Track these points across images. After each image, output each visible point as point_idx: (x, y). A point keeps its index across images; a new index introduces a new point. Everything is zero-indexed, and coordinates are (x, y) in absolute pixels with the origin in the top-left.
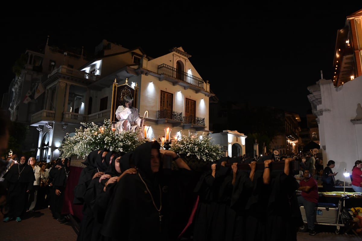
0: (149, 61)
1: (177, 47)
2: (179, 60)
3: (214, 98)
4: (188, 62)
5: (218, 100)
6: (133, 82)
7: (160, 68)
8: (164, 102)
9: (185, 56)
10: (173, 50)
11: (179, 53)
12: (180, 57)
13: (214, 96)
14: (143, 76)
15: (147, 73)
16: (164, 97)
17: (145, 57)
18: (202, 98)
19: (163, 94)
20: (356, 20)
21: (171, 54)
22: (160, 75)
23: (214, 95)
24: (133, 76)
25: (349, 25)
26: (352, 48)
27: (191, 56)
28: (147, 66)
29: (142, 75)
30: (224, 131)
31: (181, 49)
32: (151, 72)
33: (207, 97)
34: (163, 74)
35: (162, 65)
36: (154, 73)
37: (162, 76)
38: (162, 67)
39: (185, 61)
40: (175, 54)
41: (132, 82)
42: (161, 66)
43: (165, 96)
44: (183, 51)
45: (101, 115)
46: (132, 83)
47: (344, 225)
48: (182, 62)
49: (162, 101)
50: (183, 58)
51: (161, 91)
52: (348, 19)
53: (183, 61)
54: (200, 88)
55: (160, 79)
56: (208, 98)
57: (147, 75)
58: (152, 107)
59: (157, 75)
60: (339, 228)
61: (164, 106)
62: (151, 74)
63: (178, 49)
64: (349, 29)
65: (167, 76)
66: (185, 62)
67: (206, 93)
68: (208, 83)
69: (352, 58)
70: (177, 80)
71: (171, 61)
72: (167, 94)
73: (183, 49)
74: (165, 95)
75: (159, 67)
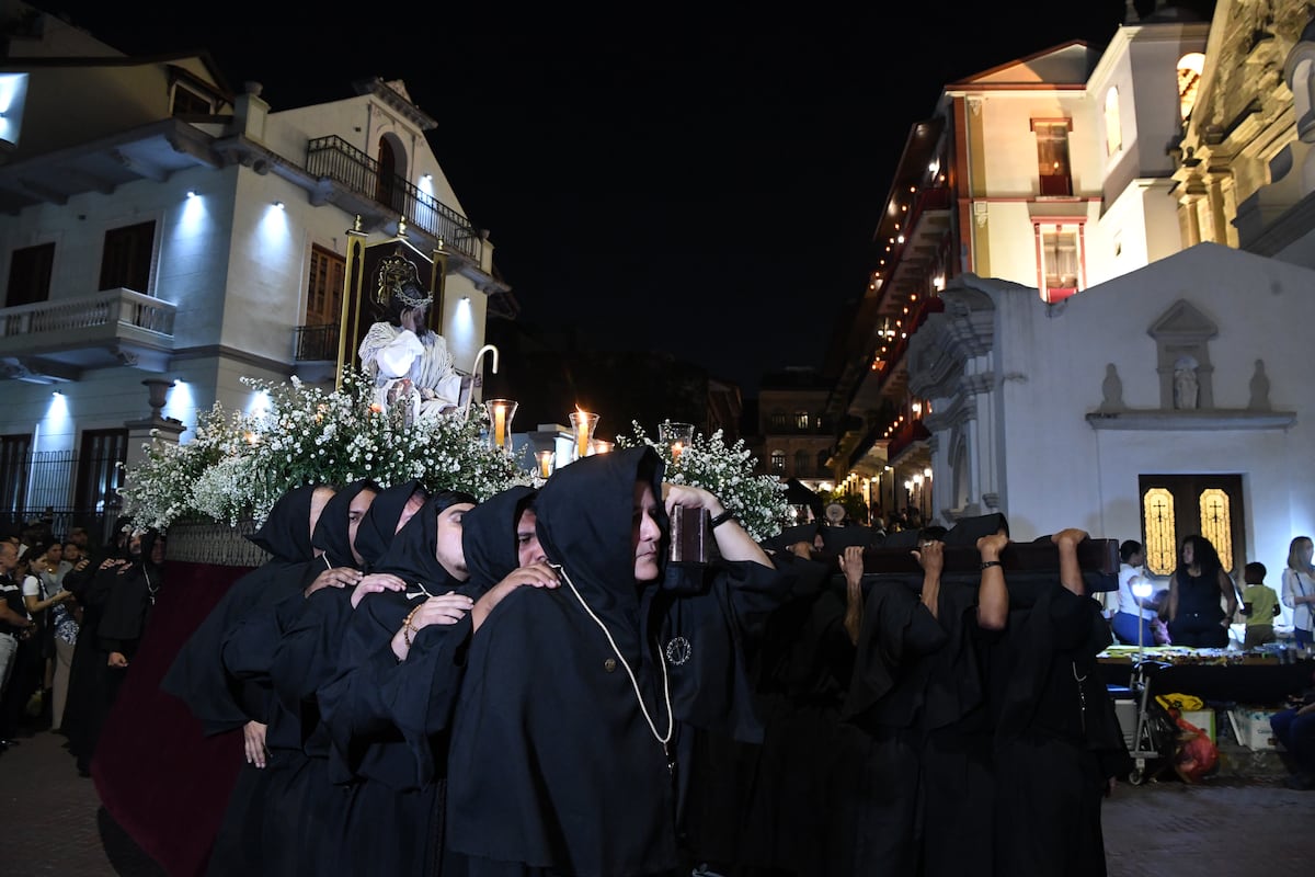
0: (269, 112)
1: (387, 80)
2: (389, 133)
3: (503, 300)
4: (422, 144)
5: (518, 308)
6: (196, 194)
7: (318, 150)
8: (322, 292)
9: (414, 120)
10: (369, 87)
11: (390, 103)
12: (394, 121)
13: (504, 294)
14: (245, 174)
15: (263, 162)
16: (323, 273)
17: (259, 93)
18: (463, 295)
19: (319, 261)
20: (968, 102)
21: (361, 102)
22: (318, 179)
23: (506, 289)
24: (199, 165)
25: (947, 114)
26: (950, 189)
27: (435, 125)
28: (263, 134)
29: (242, 169)
30: (541, 428)
31: (399, 87)
32: (280, 159)
33: (480, 292)
34: (330, 177)
35: (327, 138)
36: (292, 170)
37: (325, 184)
38: (326, 148)
39: (414, 139)
40: (377, 106)
41: (191, 194)
42: (323, 143)
43: (328, 268)
44: (407, 97)
45: (25, 320)
46: (188, 198)
47: (1156, 753)
48: (398, 138)
49: (316, 291)
50: (404, 127)
51: (315, 247)
52: (947, 93)
53: (405, 138)
54: (461, 257)
55: (312, 198)
56: (484, 298)
57: (260, 171)
58: (277, 308)
59: (302, 179)
60: (1143, 765)
61: (321, 312)
62: (277, 168)
63: (391, 85)
64: (947, 125)
65: (346, 190)
66: (411, 143)
67: (482, 279)
68: (488, 239)
69: (946, 221)
70: (381, 211)
71: (358, 130)
72: (335, 261)
73: (407, 89)
74: (329, 263)
75: (312, 148)
